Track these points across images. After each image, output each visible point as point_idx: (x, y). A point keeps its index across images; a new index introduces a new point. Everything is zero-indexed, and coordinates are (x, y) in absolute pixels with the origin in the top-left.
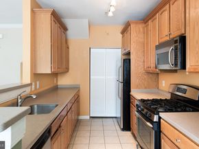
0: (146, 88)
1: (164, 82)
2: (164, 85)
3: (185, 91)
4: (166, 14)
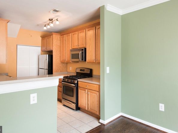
0: (61, 72)
1: (71, 68)
2: (71, 69)
3: (84, 70)
4: (76, 35)
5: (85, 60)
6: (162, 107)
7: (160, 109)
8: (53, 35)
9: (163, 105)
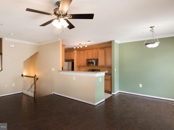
4: (91, 52)
5: (98, 65)
6: (141, 86)
7: (140, 87)
8: (75, 51)
9: (141, 85)
